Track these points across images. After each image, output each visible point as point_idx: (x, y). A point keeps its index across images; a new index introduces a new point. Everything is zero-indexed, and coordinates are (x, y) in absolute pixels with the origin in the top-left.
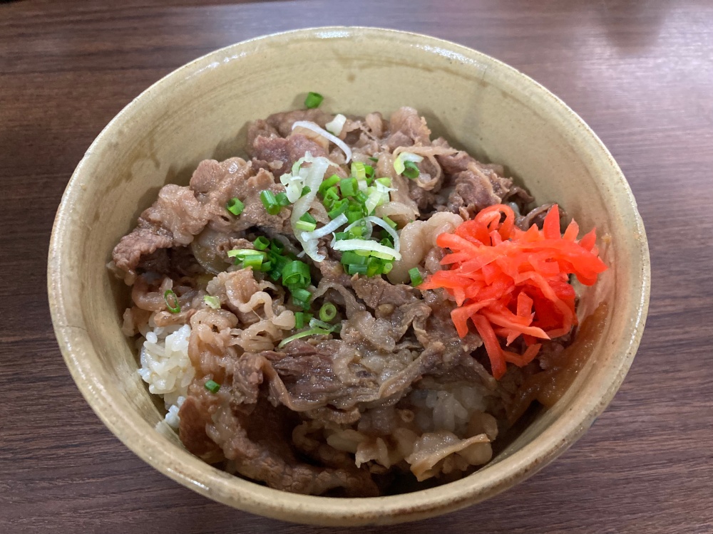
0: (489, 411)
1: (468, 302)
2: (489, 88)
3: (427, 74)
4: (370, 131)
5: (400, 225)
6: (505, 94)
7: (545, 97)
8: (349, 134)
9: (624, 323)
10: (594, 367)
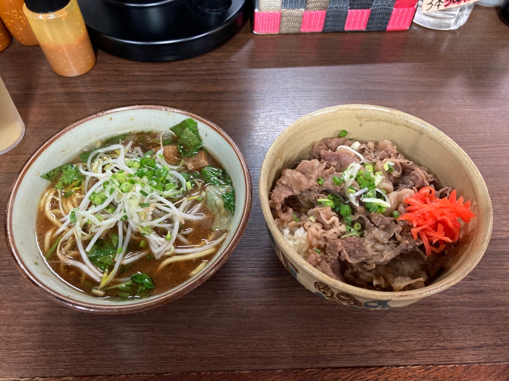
0: (422, 270)
1: (418, 226)
2: (424, 135)
3: (396, 126)
4: (369, 149)
5: (388, 192)
6: (431, 138)
7: (450, 142)
8: (360, 150)
9: (481, 238)
10: (468, 255)
